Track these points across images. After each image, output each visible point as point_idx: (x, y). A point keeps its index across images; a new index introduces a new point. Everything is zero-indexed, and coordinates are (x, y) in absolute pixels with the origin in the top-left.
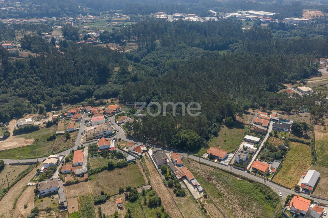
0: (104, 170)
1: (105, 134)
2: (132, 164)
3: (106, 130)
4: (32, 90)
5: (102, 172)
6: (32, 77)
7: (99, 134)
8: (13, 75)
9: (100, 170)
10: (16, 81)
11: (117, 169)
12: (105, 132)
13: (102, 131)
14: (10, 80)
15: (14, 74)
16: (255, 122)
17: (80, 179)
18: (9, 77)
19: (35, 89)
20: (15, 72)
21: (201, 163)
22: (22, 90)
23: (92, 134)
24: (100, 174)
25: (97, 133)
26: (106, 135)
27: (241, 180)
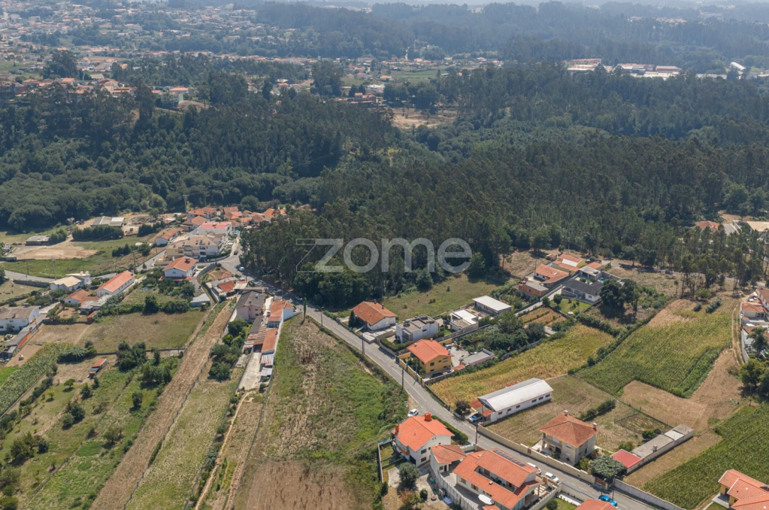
0: (136, 312)
1: (202, 253)
2: (197, 310)
3: (207, 244)
4: (170, 171)
5: (131, 314)
6: (179, 148)
7: (190, 251)
8: (147, 140)
9: (129, 309)
10: (148, 152)
11: (163, 314)
12: (204, 248)
13: (198, 245)
14: (138, 148)
15: (150, 138)
16: (538, 275)
17: (83, 318)
18: (138, 143)
19: (174, 171)
20: (152, 134)
21: (323, 330)
22: (152, 170)
23: (177, 248)
24: (123, 317)
25: (188, 249)
26: (205, 256)
27: (371, 374)
